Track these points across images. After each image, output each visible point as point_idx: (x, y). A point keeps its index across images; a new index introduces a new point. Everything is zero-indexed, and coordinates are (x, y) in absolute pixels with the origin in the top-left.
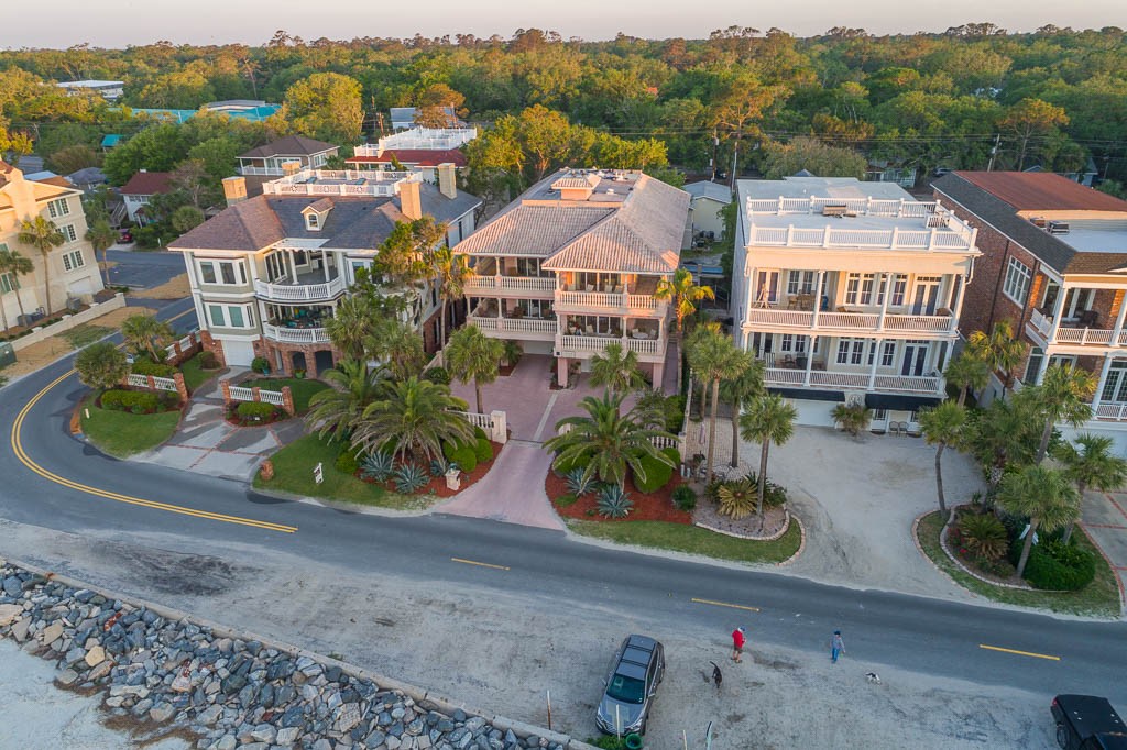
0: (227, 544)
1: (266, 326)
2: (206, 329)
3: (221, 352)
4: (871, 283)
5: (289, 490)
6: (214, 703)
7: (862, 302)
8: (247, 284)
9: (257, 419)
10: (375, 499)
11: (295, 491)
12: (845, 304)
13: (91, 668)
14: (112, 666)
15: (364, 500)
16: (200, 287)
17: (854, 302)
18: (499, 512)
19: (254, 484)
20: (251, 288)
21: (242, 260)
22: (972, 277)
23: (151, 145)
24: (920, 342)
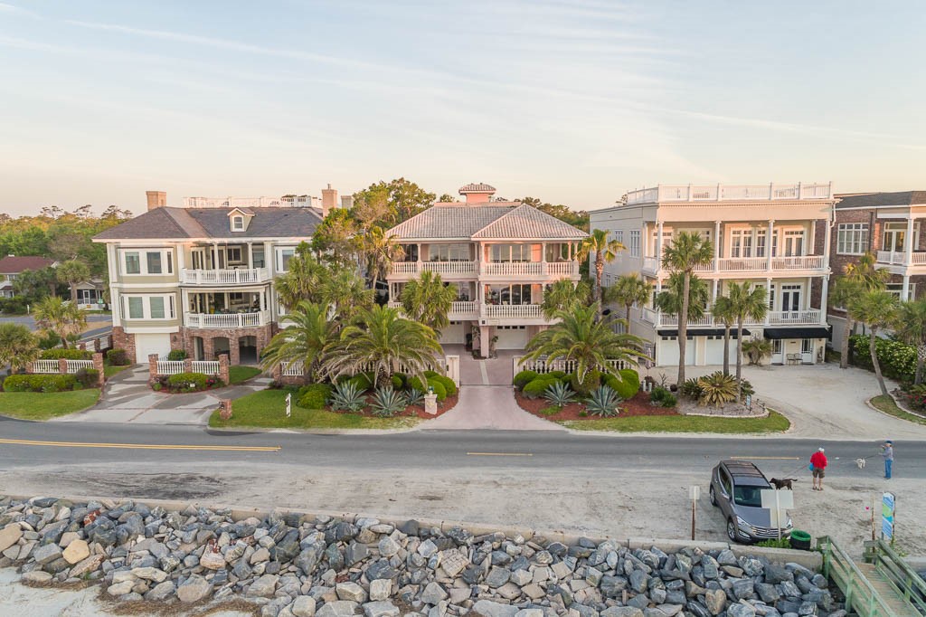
0: (204, 464)
1: (187, 316)
2: (119, 325)
3: (133, 348)
4: (750, 239)
5: (255, 425)
6: (265, 573)
7: (744, 256)
8: (173, 274)
9: (192, 385)
10: (356, 424)
11: (263, 425)
12: (731, 258)
13: (72, 566)
14: (102, 560)
15: (342, 425)
16: (120, 279)
17: (738, 256)
18: (488, 424)
19: (211, 425)
20: (176, 279)
21: (171, 250)
22: (835, 220)
23: (18, 241)
24: (794, 287)
